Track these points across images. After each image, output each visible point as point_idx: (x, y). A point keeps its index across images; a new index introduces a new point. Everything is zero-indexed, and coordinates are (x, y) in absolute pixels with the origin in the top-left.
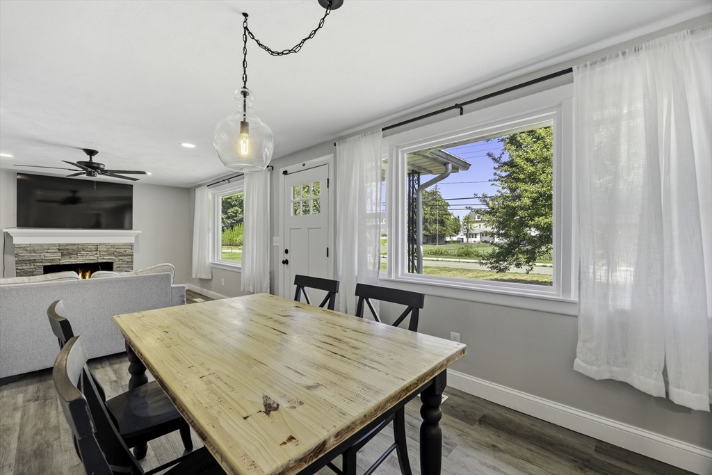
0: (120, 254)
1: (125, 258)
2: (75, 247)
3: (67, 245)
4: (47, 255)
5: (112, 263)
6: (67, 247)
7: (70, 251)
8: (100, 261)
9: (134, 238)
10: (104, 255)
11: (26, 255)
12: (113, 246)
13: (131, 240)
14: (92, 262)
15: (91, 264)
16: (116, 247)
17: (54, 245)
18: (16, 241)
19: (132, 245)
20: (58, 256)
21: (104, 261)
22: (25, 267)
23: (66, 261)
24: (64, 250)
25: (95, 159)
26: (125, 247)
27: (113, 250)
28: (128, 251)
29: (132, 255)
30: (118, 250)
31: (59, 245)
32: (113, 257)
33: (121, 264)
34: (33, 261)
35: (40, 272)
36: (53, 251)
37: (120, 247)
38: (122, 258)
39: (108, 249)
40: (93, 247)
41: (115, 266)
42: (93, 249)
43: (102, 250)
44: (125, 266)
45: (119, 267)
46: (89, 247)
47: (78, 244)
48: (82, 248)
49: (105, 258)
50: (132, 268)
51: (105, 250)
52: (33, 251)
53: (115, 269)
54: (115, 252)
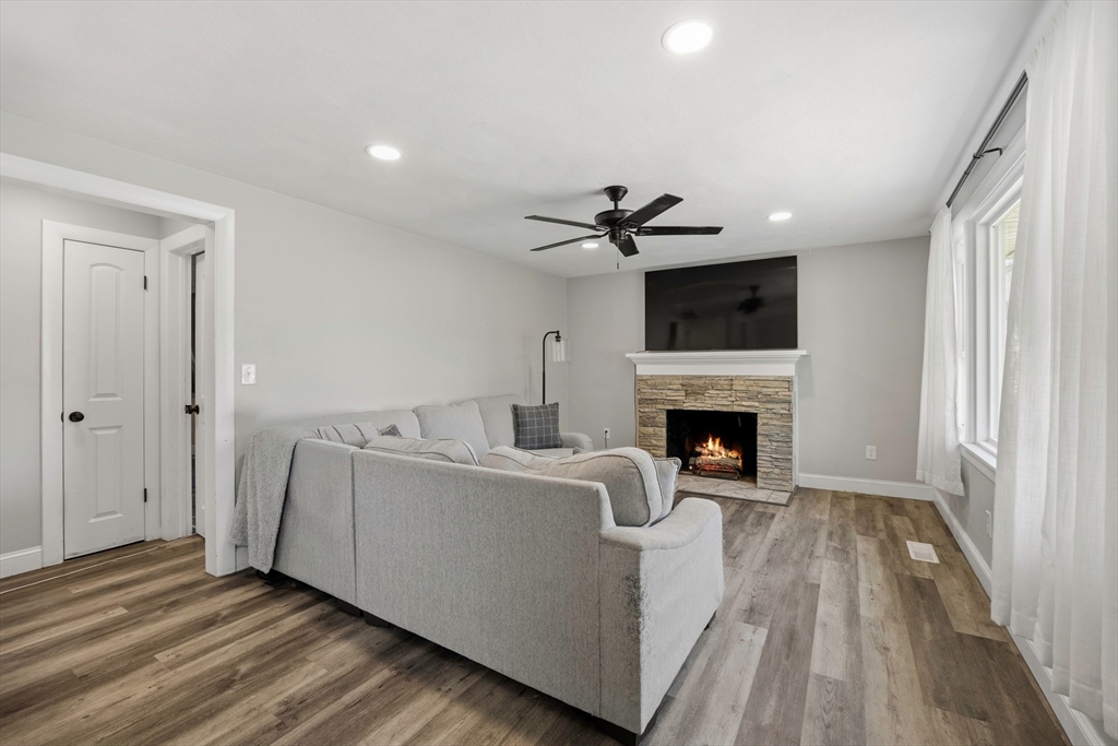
0: (769, 399)
1: (778, 408)
2: (701, 382)
3: (693, 377)
4: (669, 392)
5: (756, 414)
6: (692, 382)
7: (697, 389)
8: (736, 409)
9: (793, 366)
10: (742, 399)
11: (648, 392)
12: (757, 380)
13: (788, 370)
14: (725, 409)
15: (724, 412)
16: (761, 384)
17: (677, 377)
18: (642, 370)
19: (789, 381)
20: (680, 396)
21: (743, 410)
22: (647, 410)
23: (689, 405)
24: (690, 386)
25: (624, 206)
26: (777, 384)
27: (755, 388)
28: (783, 394)
29: (790, 402)
30: (764, 390)
31: (683, 377)
32: (757, 404)
33: (771, 419)
34: (654, 401)
35: (663, 418)
36: (675, 387)
37: (767, 384)
38: (770, 406)
39: (747, 386)
40: (726, 382)
41: (760, 422)
42: (726, 387)
43: (739, 388)
44: (776, 422)
45: (766, 424)
46: (720, 382)
47: (706, 377)
48: (711, 383)
49: (744, 403)
50: (791, 428)
51: (743, 388)
52: (654, 386)
53: (760, 429)
54: (759, 393)
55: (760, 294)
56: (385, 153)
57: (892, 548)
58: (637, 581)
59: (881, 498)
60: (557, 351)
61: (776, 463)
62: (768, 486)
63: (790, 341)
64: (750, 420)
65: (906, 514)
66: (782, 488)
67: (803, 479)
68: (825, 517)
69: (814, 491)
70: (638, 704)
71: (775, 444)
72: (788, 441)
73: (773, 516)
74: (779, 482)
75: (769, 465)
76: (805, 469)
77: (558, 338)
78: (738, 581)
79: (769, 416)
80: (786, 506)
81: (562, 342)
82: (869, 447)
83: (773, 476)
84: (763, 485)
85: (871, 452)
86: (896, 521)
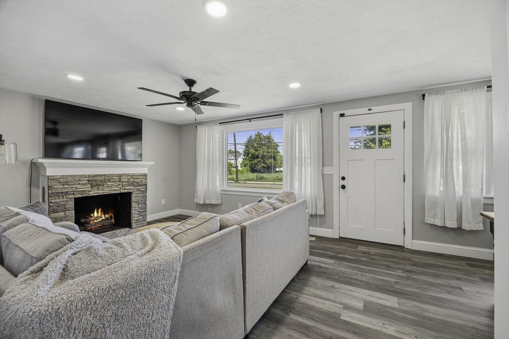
0: (138, 185)
1: (141, 188)
2: (102, 178)
3: (96, 176)
4: (78, 186)
5: (131, 192)
6: (96, 178)
7: (99, 182)
8: (122, 191)
9: (147, 169)
10: (125, 186)
12: (133, 176)
13: (146, 171)
14: (116, 192)
16: (135, 177)
17: (84, 176)
18: (50, 172)
19: (146, 175)
20: (87, 188)
21: (126, 191)
22: (58, 200)
23: (94, 192)
24: (94, 181)
26: (141, 177)
27: (132, 180)
28: (144, 181)
29: (146, 185)
30: (136, 180)
31: (89, 176)
32: (133, 187)
33: (138, 194)
35: (71, 204)
36: (83, 182)
37: (137, 177)
38: (139, 188)
39: (128, 179)
40: (117, 178)
41: (133, 196)
42: (117, 180)
43: (124, 180)
44: (141, 195)
45: (137, 196)
46: (114, 178)
47: (105, 175)
48: (107, 179)
49: (126, 188)
50: (146, 196)
51: (126, 180)
52: (66, 183)
53: (133, 199)
54: (134, 182)
61: (141, 214)
62: (138, 226)
66: (143, 225)
71: (140, 205)
72: (145, 202)
74: (142, 222)
75: (138, 216)
76: (152, 213)
79: (138, 192)
82: (163, 200)
83: (140, 220)
84: (135, 226)
85: (163, 202)
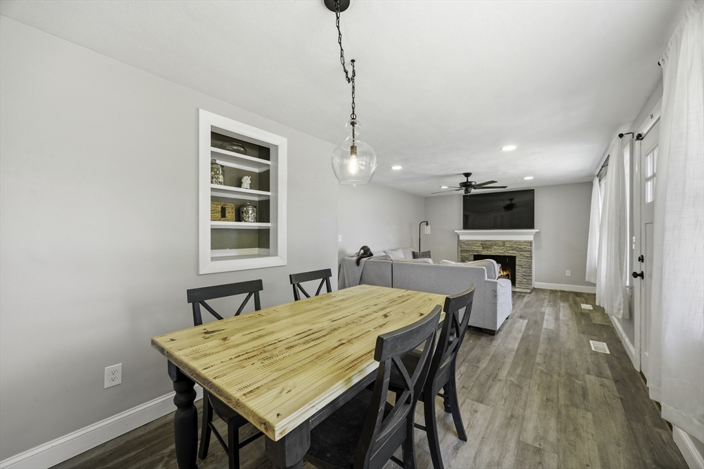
0: (521, 250)
1: (525, 254)
2: (490, 243)
3: (486, 241)
4: (475, 247)
5: (515, 256)
7: (488, 246)
8: (506, 254)
9: (532, 236)
10: (509, 250)
11: (465, 247)
12: (516, 242)
13: (531, 238)
14: (501, 254)
15: (501, 256)
16: (518, 244)
17: (478, 241)
18: (462, 238)
19: (530, 243)
20: (480, 249)
21: (509, 255)
22: (465, 255)
23: (484, 253)
24: (485, 244)
25: (470, 179)
26: (525, 244)
27: (515, 246)
28: (528, 248)
29: (531, 251)
30: (519, 246)
31: (482, 241)
32: (516, 252)
33: (522, 258)
34: (468, 251)
35: (472, 258)
36: (478, 245)
37: (521, 244)
38: (522, 253)
39: (511, 245)
40: (502, 243)
41: (517, 260)
42: (502, 245)
43: (508, 245)
44: (525, 260)
45: (520, 261)
46: (499, 243)
47: (492, 241)
48: (494, 243)
49: (510, 252)
50: (531, 262)
52: (468, 245)
53: (517, 263)
54: (517, 247)
55: (513, 202)
56: (397, 168)
57: (575, 306)
58: (496, 292)
59: (572, 292)
60: (427, 230)
61: (524, 277)
62: (521, 287)
63: (531, 225)
64: (513, 259)
65: (583, 297)
66: (528, 288)
67: (536, 284)
68: (547, 297)
69: (542, 290)
70: (496, 323)
71: (524, 269)
72: (530, 267)
73: (524, 296)
74: (526, 285)
75: (521, 278)
76: (537, 280)
77: (427, 224)
78: (515, 311)
80: (530, 293)
81: (429, 226)
82: (567, 271)
83: (524, 282)
84: (519, 287)
85: (568, 273)
86: (578, 299)
